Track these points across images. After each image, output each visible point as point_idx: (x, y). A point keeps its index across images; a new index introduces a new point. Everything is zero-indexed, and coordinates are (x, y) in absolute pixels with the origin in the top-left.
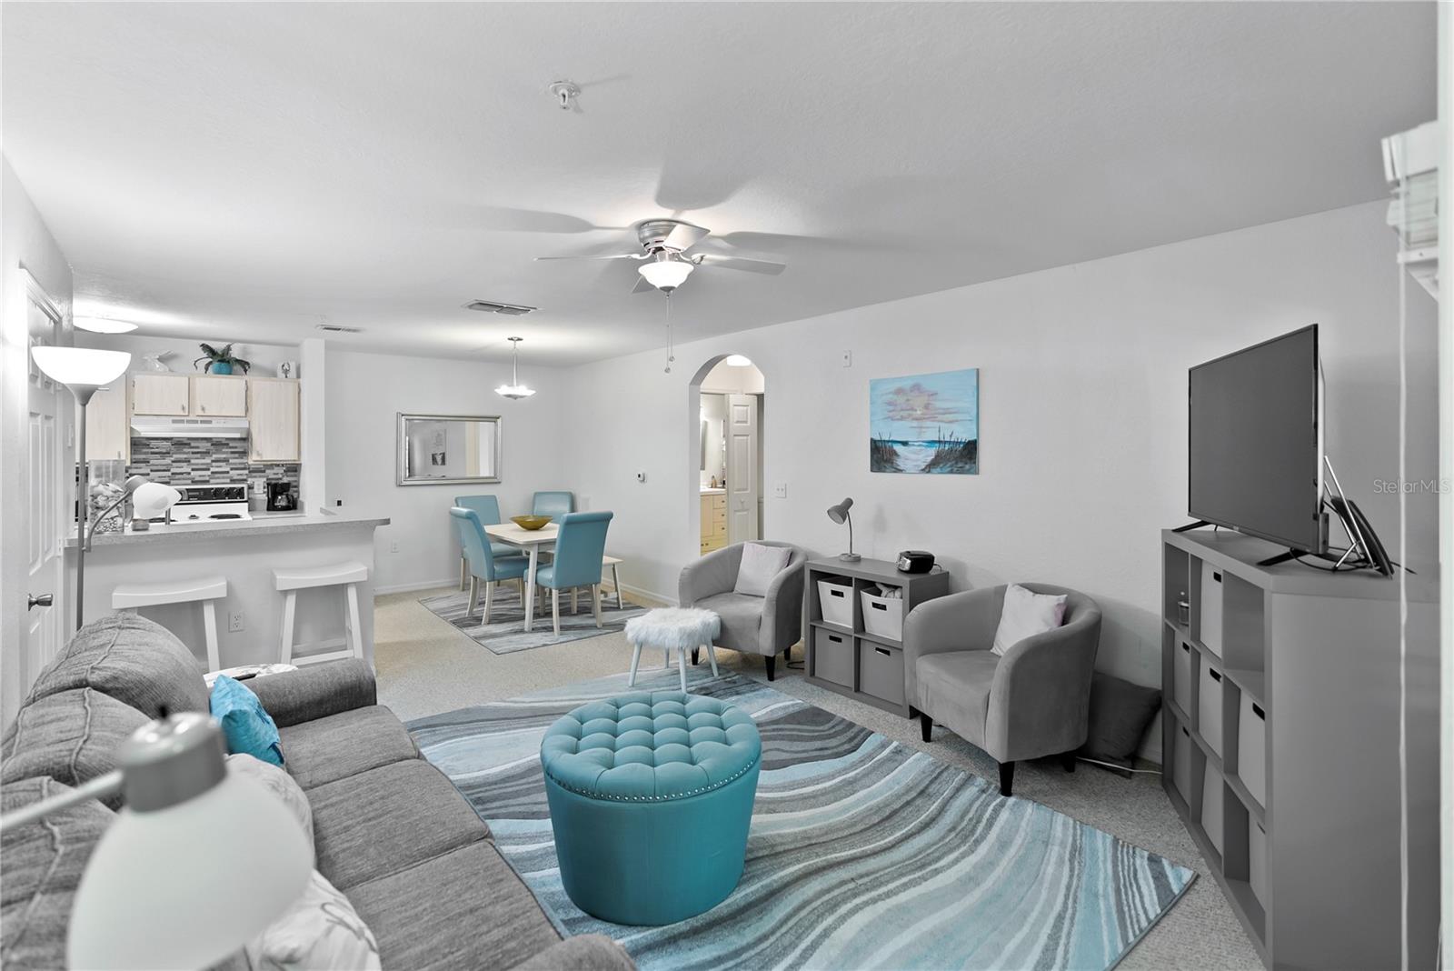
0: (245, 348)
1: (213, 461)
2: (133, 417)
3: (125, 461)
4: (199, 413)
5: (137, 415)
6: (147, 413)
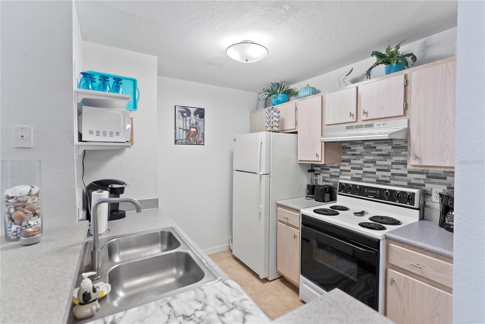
0: (425, 42)
1: (393, 163)
2: (325, 127)
3: (321, 161)
4: (364, 117)
5: (327, 125)
6: (332, 123)
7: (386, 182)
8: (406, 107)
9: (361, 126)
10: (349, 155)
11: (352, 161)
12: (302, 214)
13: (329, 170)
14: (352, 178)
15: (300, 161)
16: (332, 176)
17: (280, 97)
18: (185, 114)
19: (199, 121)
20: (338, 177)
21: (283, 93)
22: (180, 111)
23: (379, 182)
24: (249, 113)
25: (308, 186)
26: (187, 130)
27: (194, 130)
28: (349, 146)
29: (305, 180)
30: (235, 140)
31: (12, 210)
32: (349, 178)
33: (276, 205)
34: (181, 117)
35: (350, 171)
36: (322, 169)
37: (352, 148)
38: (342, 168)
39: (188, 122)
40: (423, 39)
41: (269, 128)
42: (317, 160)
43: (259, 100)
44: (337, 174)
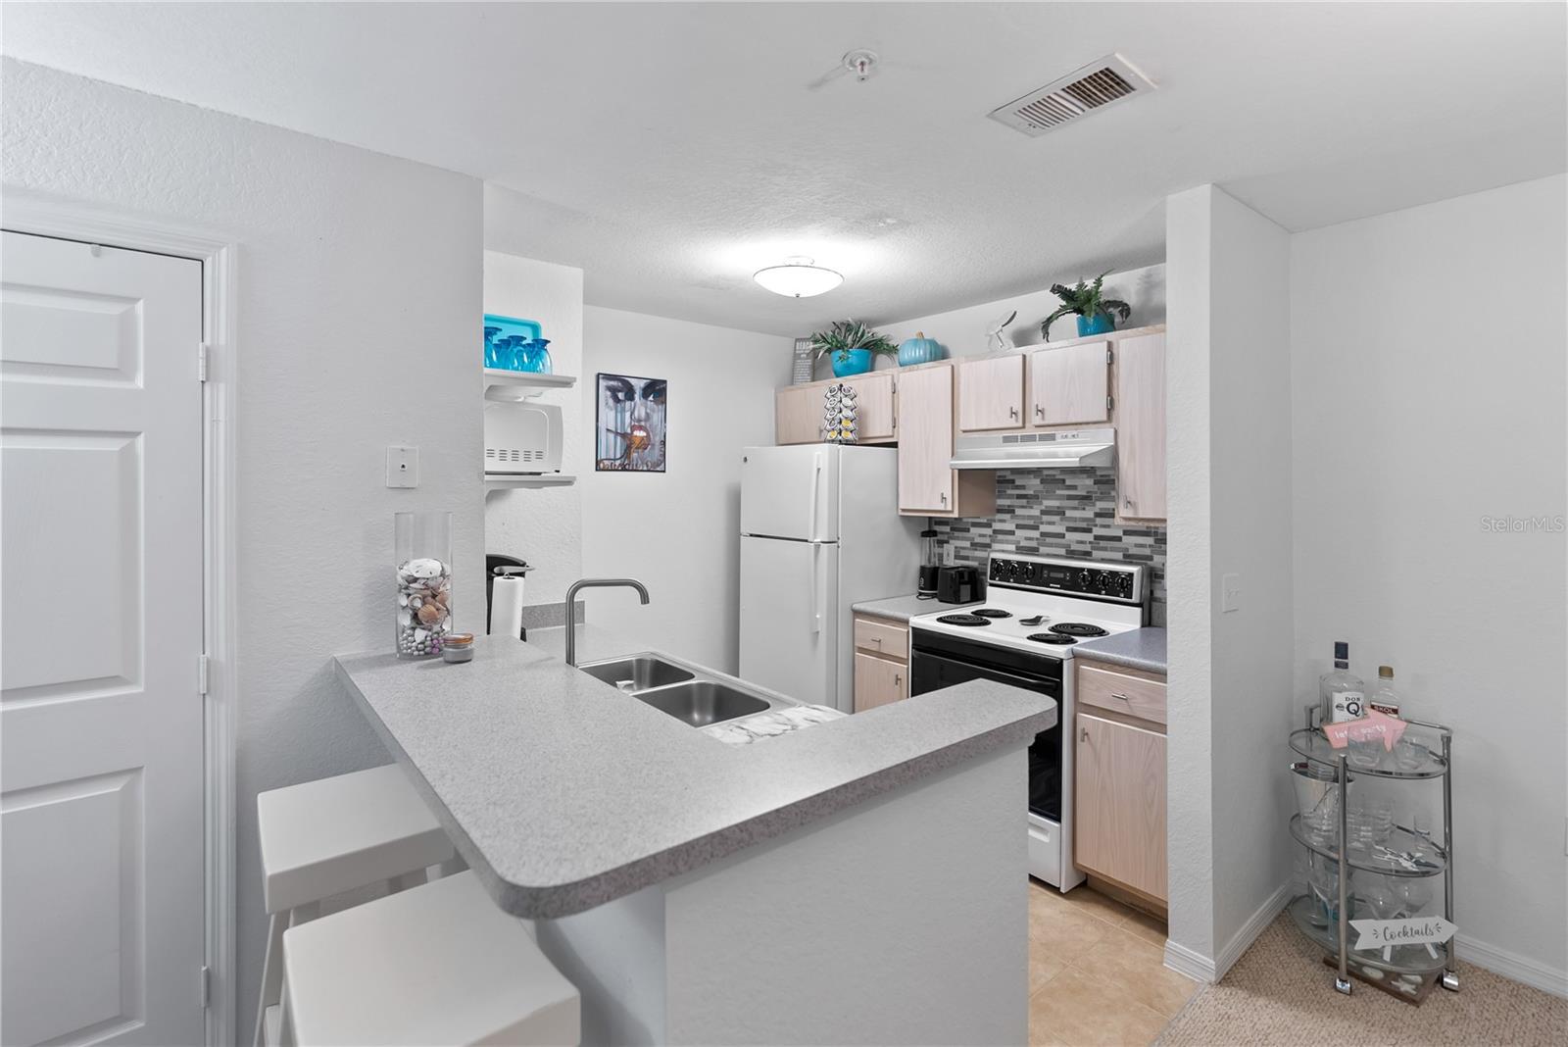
0: (1149, 276)
1: (1096, 515)
2: (959, 435)
3: (952, 512)
4: (1037, 420)
5: (964, 432)
6: (974, 428)
7: (1086, 555)
8: (1111, 406)
9: (1031, 438)
10: (1010, 497)
11: (1018, 512)
12: (913, 628)
13: (968, 530)
14: (1018, 548)
15: (903, 510)
16: (975, 546)
17: (854, 356)
18: (621, 395)
19: (653, 411)
20: (988, 546)
21: (860, 348)
22: (609, 388)
23: (1071, 554)
24: (773, 391)
25: (923, 568)
26: (624, 435)
27: (642, 434)
28: (1011, 477)
29: (915, 556)
30: (745, 460)
31: (418, 604)
32: (1013, 547)
33: (850, 615)
34: (611, 402)
35: (1012, 533)
36: (952, 529)
37: (1017, 483)
38: (997, 526)
39: (628, 414)
40: (1145, 269)
41: (834, 435)
42: (942, 508)
43: (796, 356)
44: (987, 540)
